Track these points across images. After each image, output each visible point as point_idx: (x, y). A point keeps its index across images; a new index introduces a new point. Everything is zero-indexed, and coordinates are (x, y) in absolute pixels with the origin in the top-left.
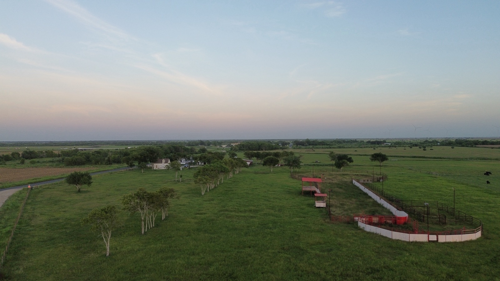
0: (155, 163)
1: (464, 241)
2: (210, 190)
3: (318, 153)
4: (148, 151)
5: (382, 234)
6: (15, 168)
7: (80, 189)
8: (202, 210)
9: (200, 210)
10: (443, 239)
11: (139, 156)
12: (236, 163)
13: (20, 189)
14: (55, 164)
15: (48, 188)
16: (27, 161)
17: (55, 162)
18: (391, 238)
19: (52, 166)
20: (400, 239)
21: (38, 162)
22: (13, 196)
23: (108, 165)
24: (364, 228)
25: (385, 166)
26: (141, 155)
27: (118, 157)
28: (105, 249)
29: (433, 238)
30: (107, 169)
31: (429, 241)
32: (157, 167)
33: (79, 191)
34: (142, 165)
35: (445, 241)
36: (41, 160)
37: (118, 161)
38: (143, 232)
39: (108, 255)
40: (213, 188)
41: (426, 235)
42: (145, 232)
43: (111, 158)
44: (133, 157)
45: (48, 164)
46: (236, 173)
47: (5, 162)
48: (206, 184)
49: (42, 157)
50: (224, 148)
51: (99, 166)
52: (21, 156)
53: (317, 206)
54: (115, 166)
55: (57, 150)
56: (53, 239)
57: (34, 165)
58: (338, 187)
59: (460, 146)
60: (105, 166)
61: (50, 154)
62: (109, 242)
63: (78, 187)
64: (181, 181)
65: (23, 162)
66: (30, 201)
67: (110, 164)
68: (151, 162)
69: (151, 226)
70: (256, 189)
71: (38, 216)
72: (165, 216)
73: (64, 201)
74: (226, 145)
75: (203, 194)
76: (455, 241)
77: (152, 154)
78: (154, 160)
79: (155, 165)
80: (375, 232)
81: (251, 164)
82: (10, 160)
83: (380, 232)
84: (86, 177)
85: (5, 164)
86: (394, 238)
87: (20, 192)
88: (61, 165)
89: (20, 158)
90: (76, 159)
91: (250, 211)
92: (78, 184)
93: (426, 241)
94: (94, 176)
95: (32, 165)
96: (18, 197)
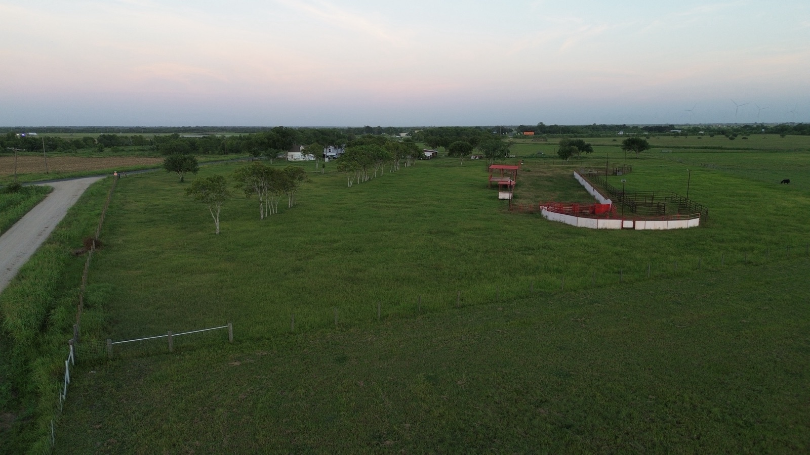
0: (290, 151)
1: (670, 229)
2: (361, 182)
3: (551, 143)
4: (278, 133)
5: (566, 222)
6: (91, 157)
7: (183, 178)
8: (343, 201)
9: (340, 201)
10: (641, 225)
11: (266, 140)
12: (404, 149)
13: (105, 177)
14: (147, 153)
15: (141, 177)
16: (107, 150)
17: (146, 151)
18: (576, 225)
19: (144, 155)
20: (586, 226)
21: (123, 150)
22: (96, 183)
23: (222, 154)
24: (547, 216)
25: (644, 159)
26: (269, 139)
27: (237, 143)
28: (215, 230)
29: (628, 224)
30: (220, 158)
31: (623, 228)
32: (292, 158)
33: (182, 181)
34: (271, 153)
35: (643, 228)
36: (126, 149)
37: (237, 151)
38: (262, 217)
39: (217, 233)
40: (366, 180)
41: (619, 221)
42: (264, 218)
43: (226, 146)
44: (257, 142)
45: (137, 153)
46: (407, 165)
47: (76, 150)
48: (353, 171)
49: (127, 145)
50: (402, 137)
51: (209, 156)
52: (96, 142)
53: (500, 197)
54: (233, 156)
55: (148, 136)
56: (152, 221)
57: (118, 154)
58: (546, 180)
59: (798, 135)
60: (219, 156)
61: (139, 141)
62: (218, 218)
63: (180, 175)
64: (324, 173)
65: (101, 150)
66: (119, 189)
67: (225, 154)
68: (283, 149)
69: (273, 212)
70: (427, 182)
71: (132, 202)
72: (292, 204)
73: (164, 190)
74: (406, 133)
75: (350, 185)
76: (657, 228)
77: (284, 137)
78: (290, 147)
79: (290, 154)
80: (559, 220)
81: (434, 156)
82: (82, 148)
83: (564, 220)
84: (190, 161)
85: (76, 152)
86: (579, 225)
87: (104, 180)
88: (155, 154)
89: (95, 146)
90: (177, 146)
91: (407, 202)
92: (180, 171)
93: (618, 228)
94: (202, 166)
95: (115, 154)
96: (103, 185)
